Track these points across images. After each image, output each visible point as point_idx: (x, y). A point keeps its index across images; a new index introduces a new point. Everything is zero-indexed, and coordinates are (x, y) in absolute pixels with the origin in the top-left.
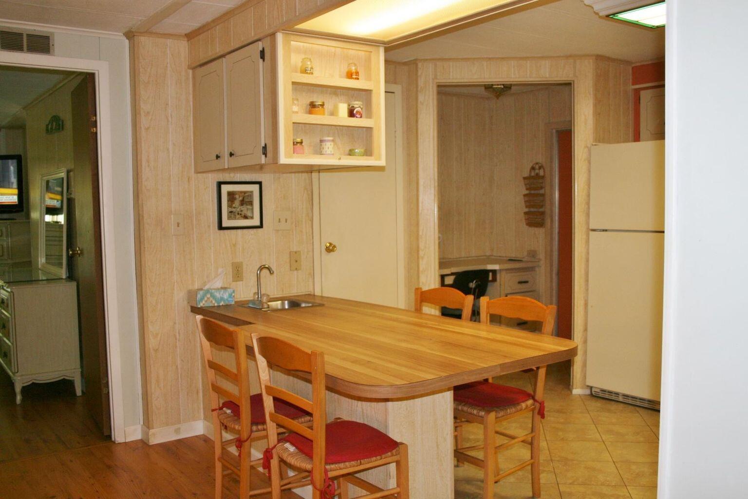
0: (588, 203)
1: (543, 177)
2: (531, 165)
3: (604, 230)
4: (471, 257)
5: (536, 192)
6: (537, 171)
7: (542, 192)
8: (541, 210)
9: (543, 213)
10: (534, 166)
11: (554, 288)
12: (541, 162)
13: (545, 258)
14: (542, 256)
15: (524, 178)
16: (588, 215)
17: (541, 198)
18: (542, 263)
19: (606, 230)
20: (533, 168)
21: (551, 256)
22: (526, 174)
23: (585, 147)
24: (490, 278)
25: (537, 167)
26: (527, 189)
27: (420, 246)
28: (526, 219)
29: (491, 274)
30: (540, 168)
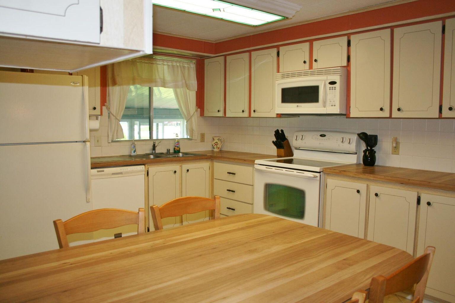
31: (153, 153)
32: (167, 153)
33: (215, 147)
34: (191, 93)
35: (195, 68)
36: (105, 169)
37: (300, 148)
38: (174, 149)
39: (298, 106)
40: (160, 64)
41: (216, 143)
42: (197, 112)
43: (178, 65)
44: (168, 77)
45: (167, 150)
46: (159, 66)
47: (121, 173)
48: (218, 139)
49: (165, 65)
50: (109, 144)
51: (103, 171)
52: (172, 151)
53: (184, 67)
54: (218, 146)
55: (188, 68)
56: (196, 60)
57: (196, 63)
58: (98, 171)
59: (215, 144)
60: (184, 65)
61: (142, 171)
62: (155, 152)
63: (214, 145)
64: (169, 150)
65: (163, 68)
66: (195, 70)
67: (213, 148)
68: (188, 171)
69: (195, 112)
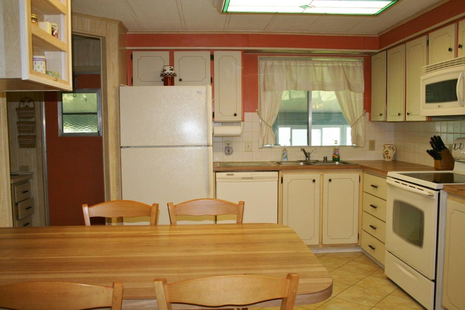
1: (33, 109)
2: (21, 98)
5: (26, 120)
6: (27, 104)
7: (33, 120)
8: (34, 134)
9: (35, 137)
10: (23, 100)
11: (46, 193)
12: (30, 97)
13: (38, 171)
15: (16, 109)
17: (33, 125)
18: (35, 176)
25: (27, 100)
26: (18, 118)
28: (19, 142)
30: (29, 102)
31: (306, 160)
32: (324, 161)
33: (386, 156)
34: (357, 95)
35: (362, 67)
36: (235, 173)
37: (460, 160)
38: (333, 157)
39: (439, 106)
40: (318, 66)
41: (386, 151)
42: (364, 116)
43: (340, 65)
44: (328, 79)
45: (324, 158)
46: (317, 68)
47: (252, 178)
48: (389, 147)
49: (324, 66)
50: (260, 149)
51: (233, 175)
52: (330, 159)
53: (348, 67)
54: (389, 155)
55: (354, 67)
56: (363, 58)
57: (363, 62)
58: (228, 175)
59: (386, 153)
60: (348, 65)
61: (274, 178)
62: (309, 159)
63: (384, 153)
64: (326, 157)
65: (322, 70)
66: (362, 69)
67: (384, 157)
68: (330, 180)
69: (362, 115)
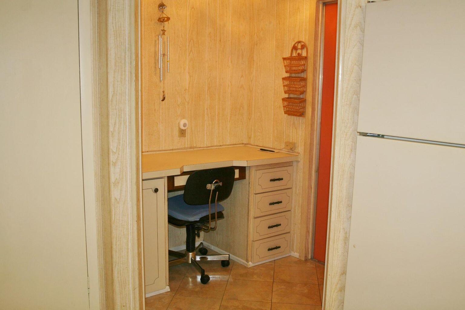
0: (357, 93)
1: (306, 58)
2: (293, 43)
3: (378, 136)
4: (225, 145)
5: (297, 75)
6: (299, 51)
7: (303, 75)
8: (301, 96)
9: (303, 101)
10: (296, 45)
11: (313, 186)
12: (304, 41)
13: (304, 152)
14: (300, 149)
15: (284, 59)
16: (356, 111)
17: (302, 83)
18: (301, 157)
19: (383, 136)
20: (295, 48)
21: (311, 150)
22: (287, 54)
23: (357, 7)
24: (237, 175)
25: (299, 46)
26: (287, 72)
27: (111, 147)
28: (284, 107)
29: (237, 172)
30: (303, 47)
